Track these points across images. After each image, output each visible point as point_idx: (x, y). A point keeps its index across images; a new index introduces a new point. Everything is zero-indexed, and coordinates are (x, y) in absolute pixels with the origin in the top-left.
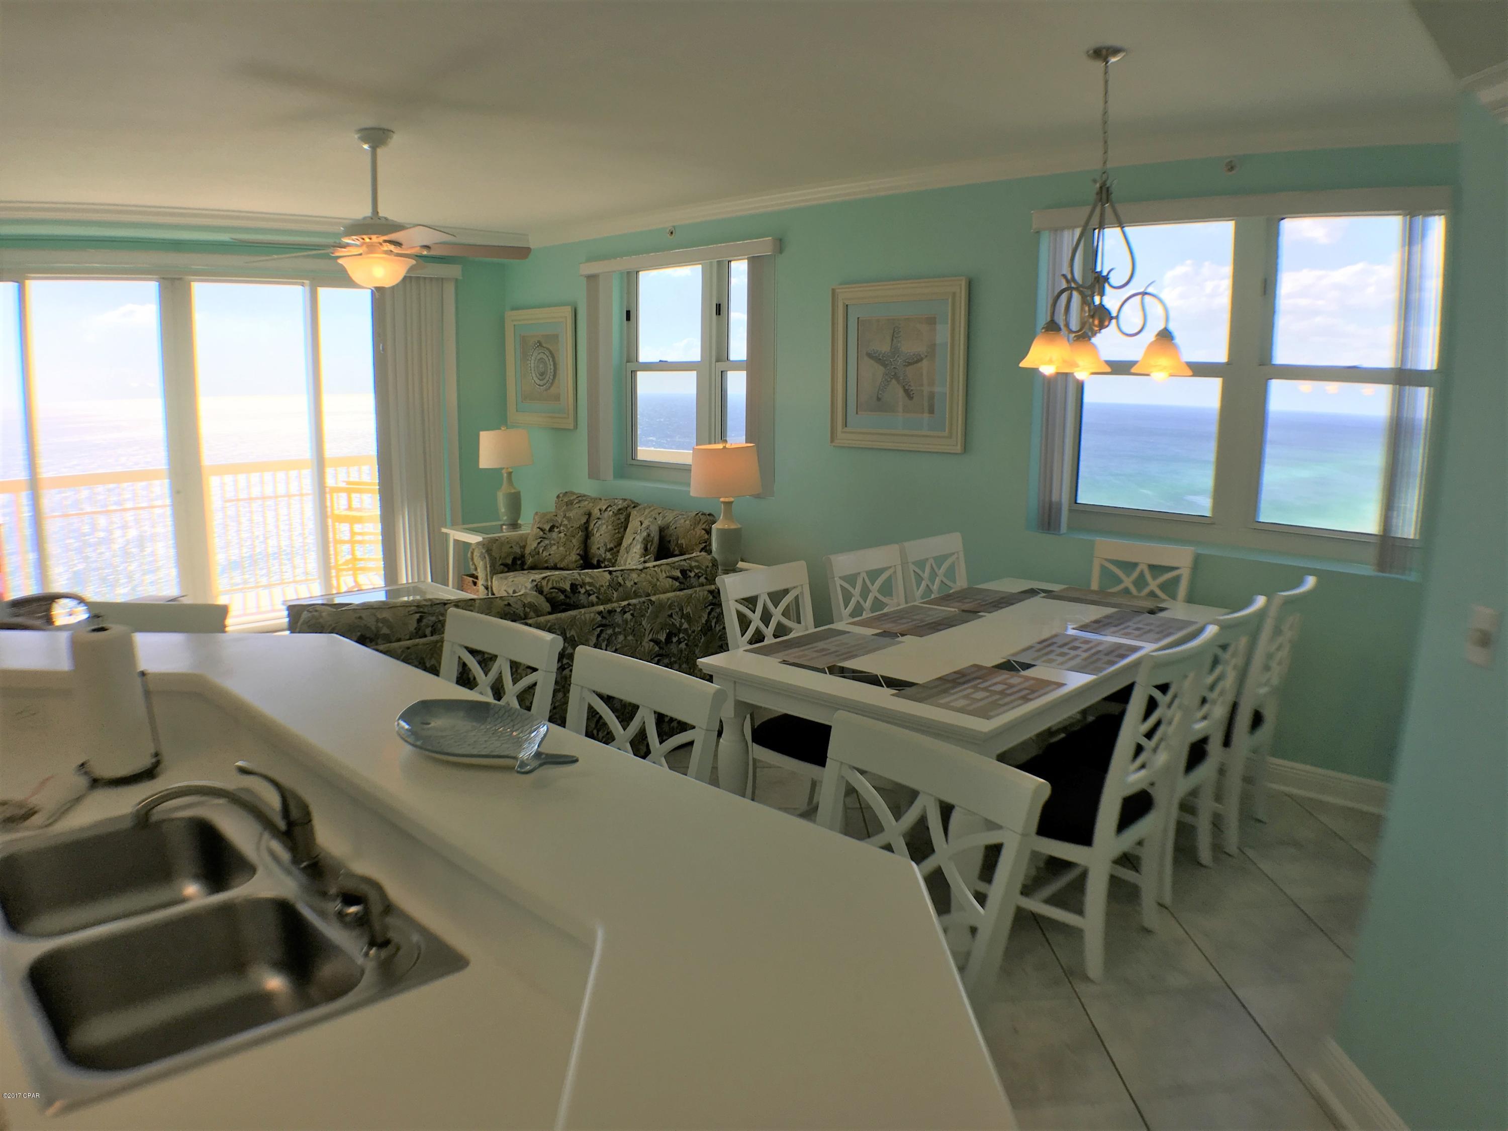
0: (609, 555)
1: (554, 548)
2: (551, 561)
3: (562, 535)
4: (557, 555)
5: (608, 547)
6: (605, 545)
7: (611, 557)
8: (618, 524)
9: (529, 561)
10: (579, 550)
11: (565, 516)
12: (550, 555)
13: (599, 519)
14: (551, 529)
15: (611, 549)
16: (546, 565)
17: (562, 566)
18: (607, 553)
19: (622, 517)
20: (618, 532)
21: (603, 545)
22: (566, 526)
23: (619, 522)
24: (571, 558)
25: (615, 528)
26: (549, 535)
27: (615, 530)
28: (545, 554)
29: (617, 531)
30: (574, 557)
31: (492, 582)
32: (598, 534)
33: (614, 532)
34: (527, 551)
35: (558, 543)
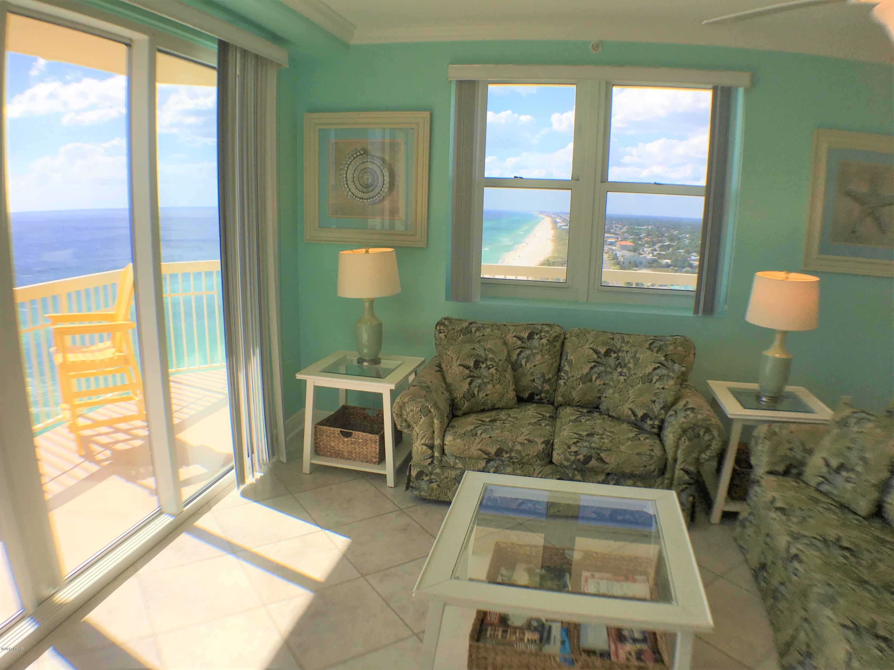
0: (547, 387)
1: (490, 386)
2: (489, 402)
3: (493, 370)
4: (495, 395)
5: (546, 378)
6: (543, 376)
7: (549, 388)
8: (555, 352)
9: (465, 406)
10: (513, 387)
11: (485, 350)
12: (487, 395)
13: (522, 347)
14: (477, 364)
15: (549, 380)
16: (483, 407)
17: (500, 406)
18: (545, 385)
19: (558, 345)
20: (556, 361)
21: (539, 376)
22: (492, 360)
23: (556, 350)
24: (509, 396)
25: (553, 356)
26: (476, 373)
27: (552, 358)
28: (481, 395)
29: (554, 360)
30: (512, 394)
31: (443, 440)
32: (529, 366)
33: (551, 361)
34: (459, 395)
35: (492, 380)
